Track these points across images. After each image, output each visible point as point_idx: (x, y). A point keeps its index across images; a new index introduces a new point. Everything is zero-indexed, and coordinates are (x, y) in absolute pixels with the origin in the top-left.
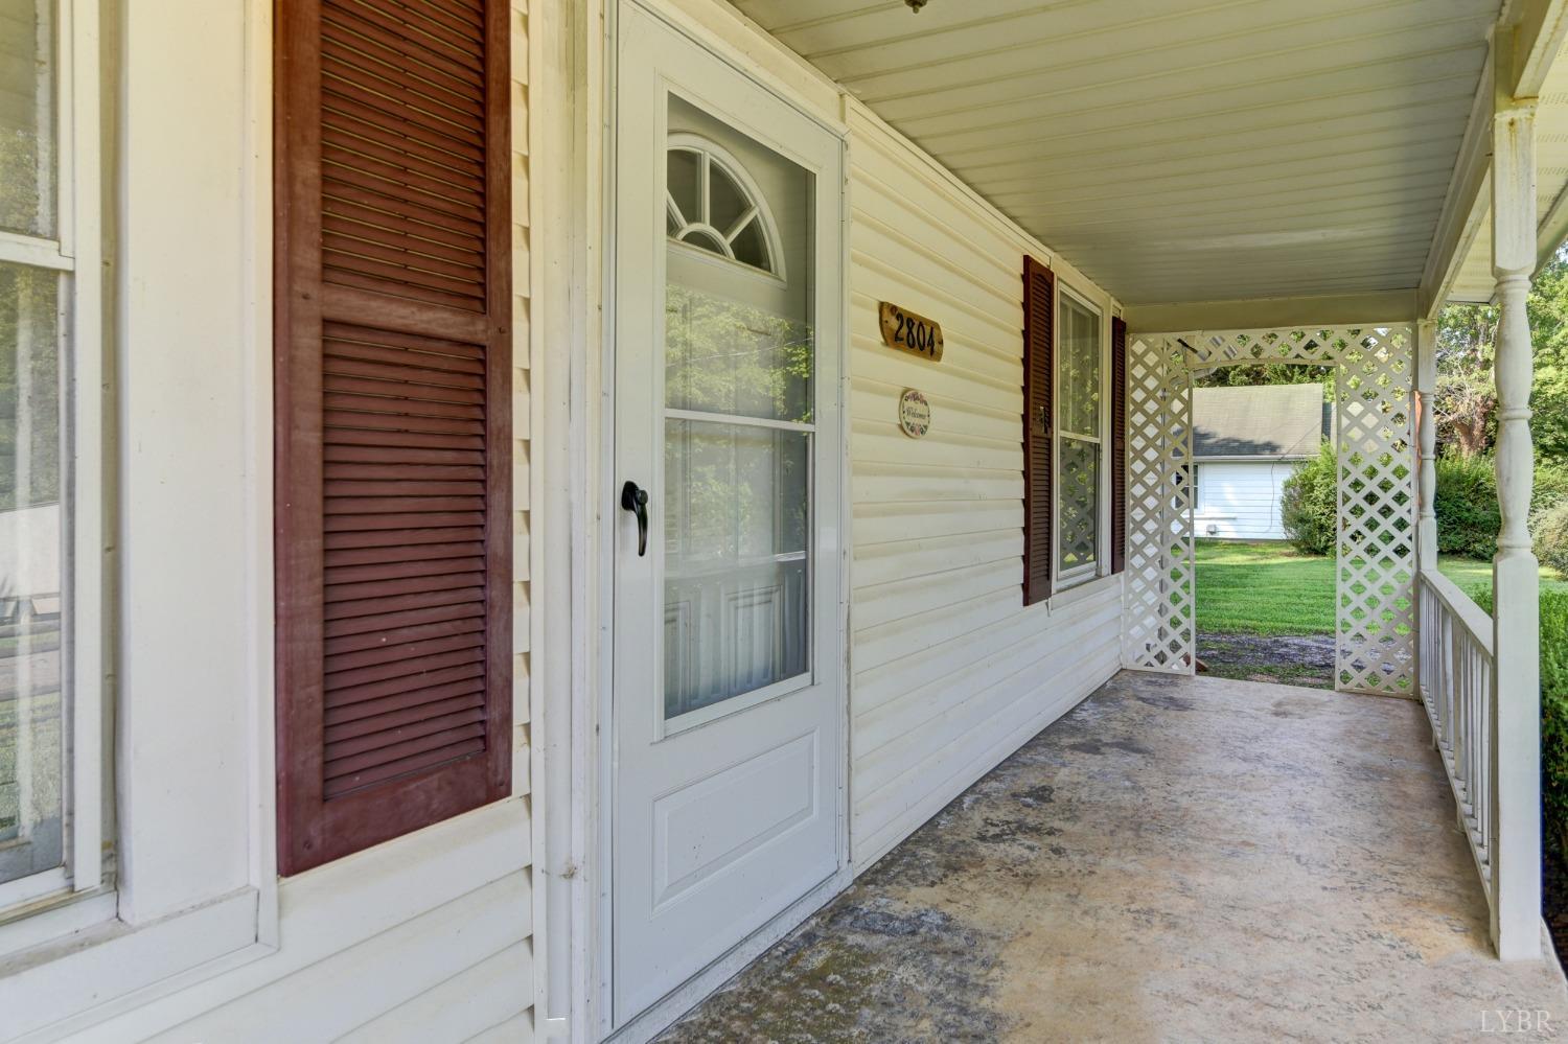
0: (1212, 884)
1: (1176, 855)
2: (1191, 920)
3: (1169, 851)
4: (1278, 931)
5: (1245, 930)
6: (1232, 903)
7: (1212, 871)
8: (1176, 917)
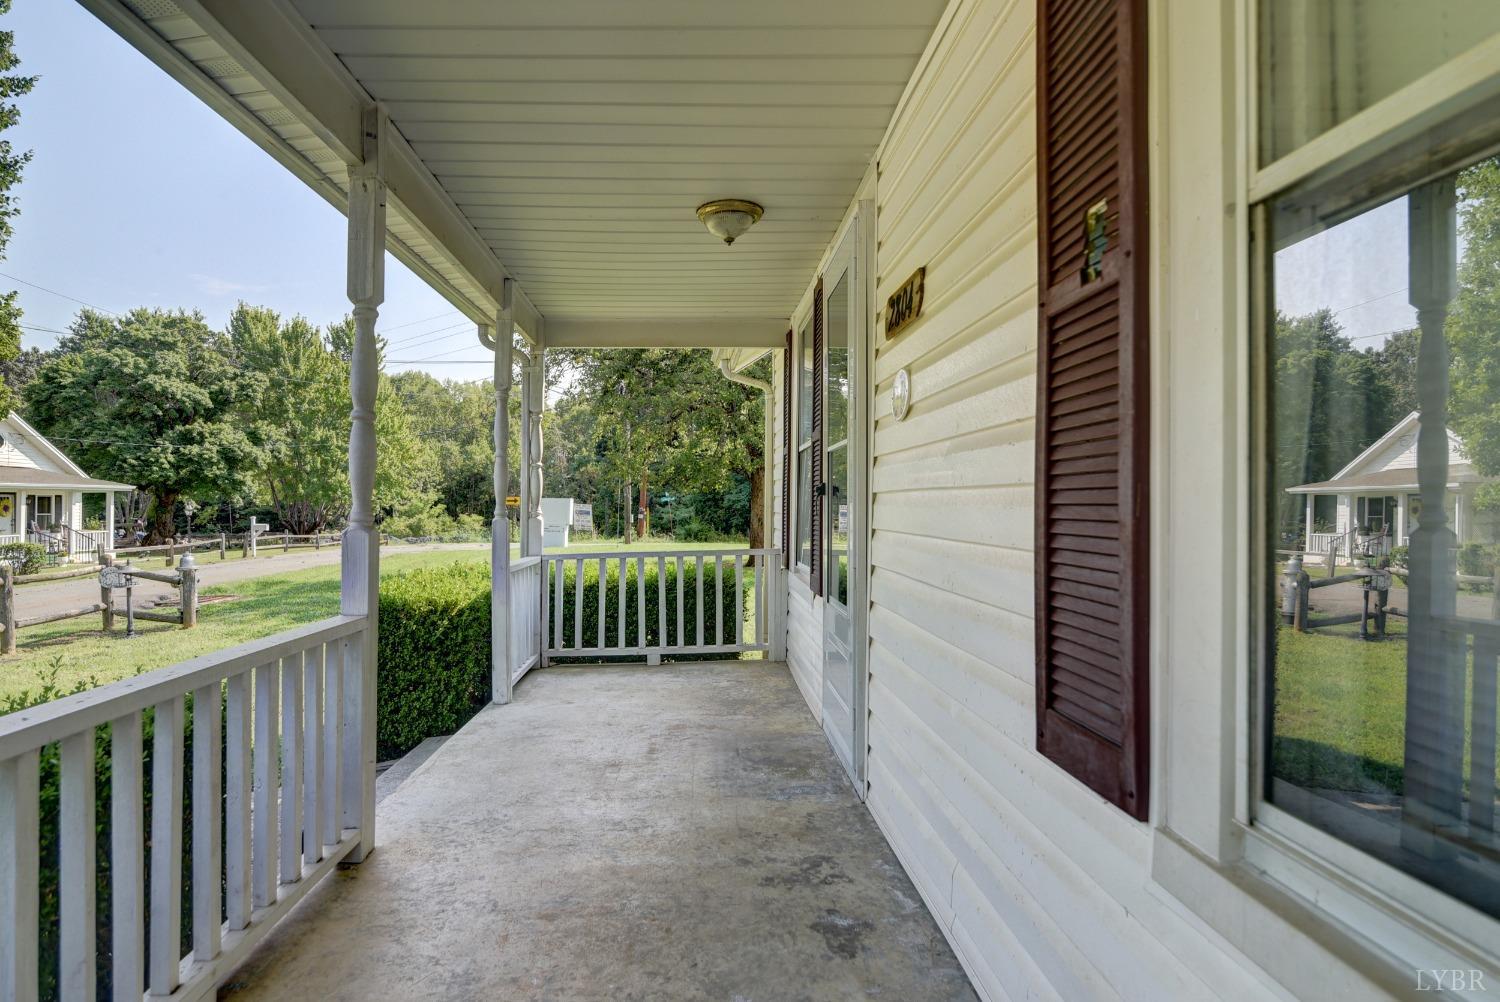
0: (589, 861)
1: (627, 884)
2: (603, 830)
3: (636, 887)
4: (536, 835)
5: (562, 831)
6: (570, 848)
7: (589, 875)
8: (614, 830)
